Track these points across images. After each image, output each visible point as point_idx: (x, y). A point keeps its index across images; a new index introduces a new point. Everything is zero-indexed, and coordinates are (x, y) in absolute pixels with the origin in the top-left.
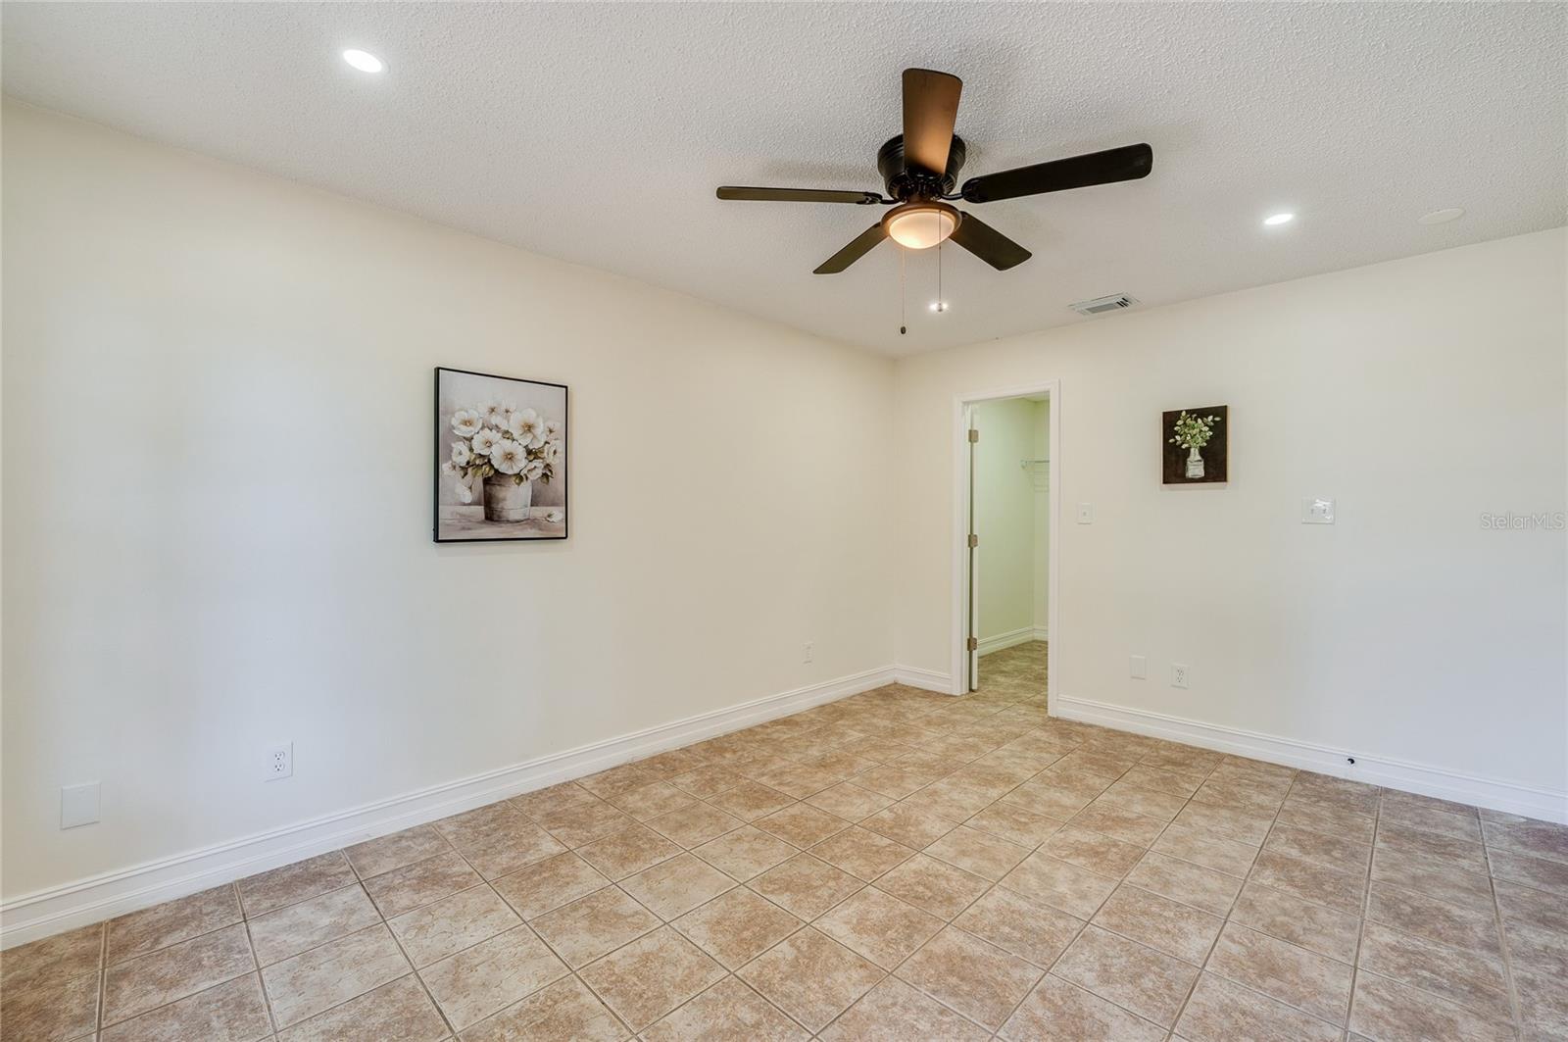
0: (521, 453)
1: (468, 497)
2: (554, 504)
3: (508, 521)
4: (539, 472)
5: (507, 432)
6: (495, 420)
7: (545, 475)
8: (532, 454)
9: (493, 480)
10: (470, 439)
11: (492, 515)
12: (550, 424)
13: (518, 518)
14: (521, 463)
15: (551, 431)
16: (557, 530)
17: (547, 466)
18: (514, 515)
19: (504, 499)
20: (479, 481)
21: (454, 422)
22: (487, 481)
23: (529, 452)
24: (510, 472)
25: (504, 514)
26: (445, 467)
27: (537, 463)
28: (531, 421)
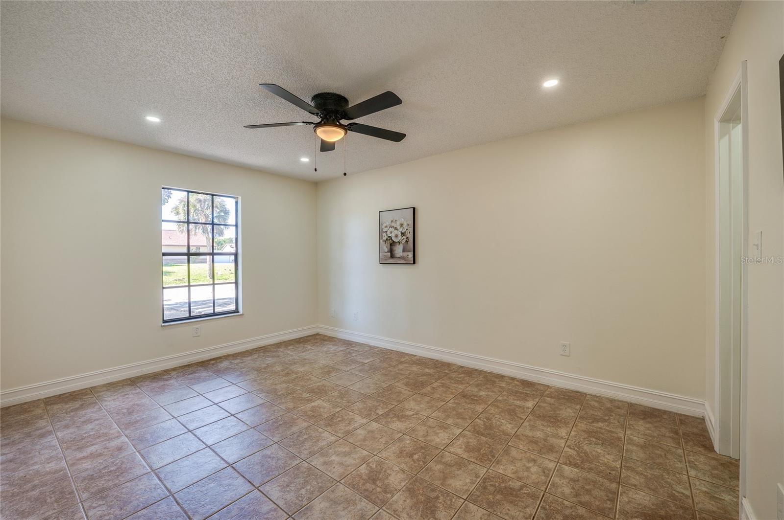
0: (400, 234)
1: (386, 250)
2: (409, 251)
3: (397, 258)
4: (405, 240)
5: (396, 228)
6: (393, 224)
7: (407, 241)
8: (403, 234)
9: (393, 244)
10: (386, 232)
11: (392, 256)
12: (408, 223)
13: (399, 256)
14: (400, 237)
15: (408, 225)
16: (410, 261)
17: (407, 238)
18: (398, 255)
19: (395, 250)
20: (389, 244)
21: (383, 227)
22: (391, 245)
23: (402, 233)
24: (397, 241)
25: (395, 255)
26: (381, 241)
27: (404, 237)
28: (402, 223)
